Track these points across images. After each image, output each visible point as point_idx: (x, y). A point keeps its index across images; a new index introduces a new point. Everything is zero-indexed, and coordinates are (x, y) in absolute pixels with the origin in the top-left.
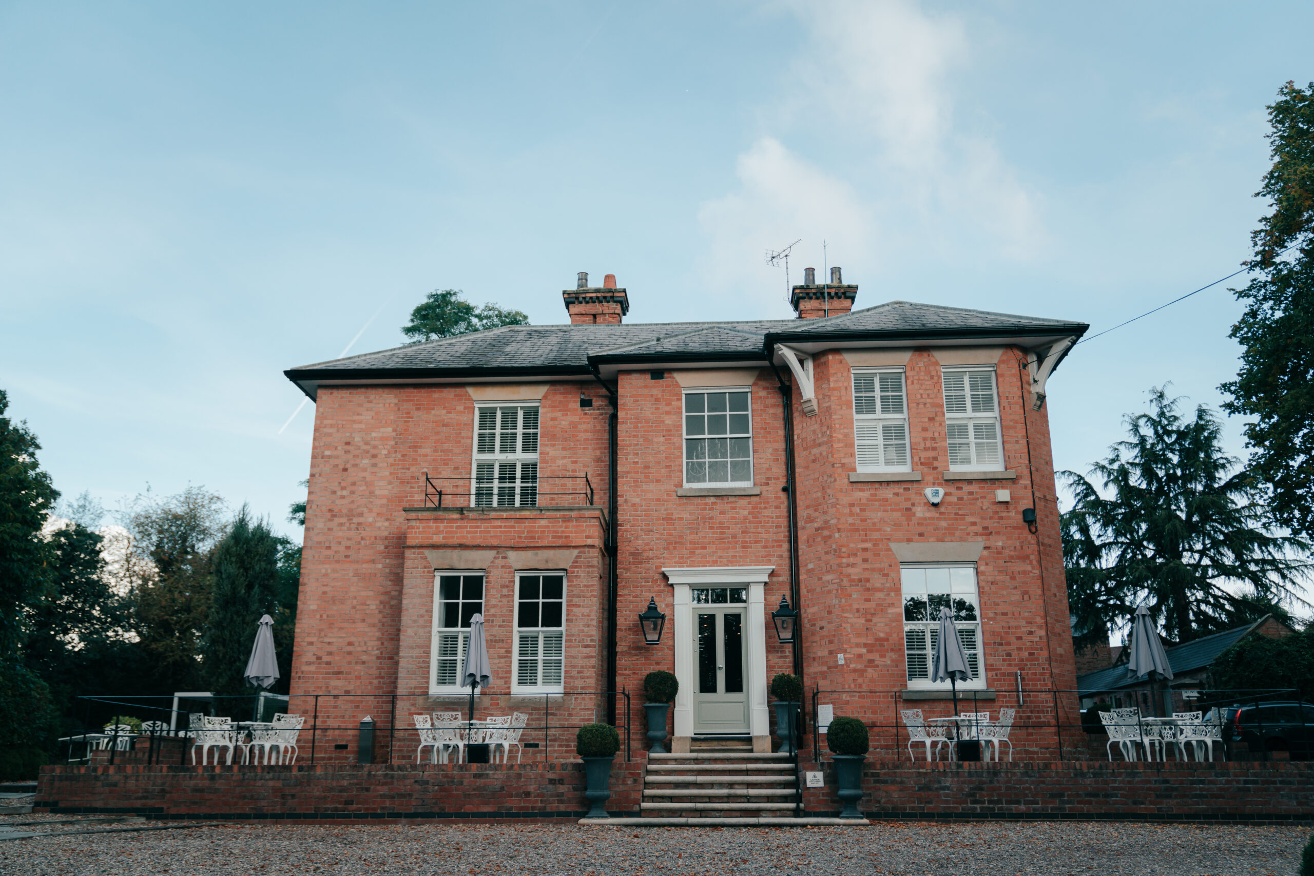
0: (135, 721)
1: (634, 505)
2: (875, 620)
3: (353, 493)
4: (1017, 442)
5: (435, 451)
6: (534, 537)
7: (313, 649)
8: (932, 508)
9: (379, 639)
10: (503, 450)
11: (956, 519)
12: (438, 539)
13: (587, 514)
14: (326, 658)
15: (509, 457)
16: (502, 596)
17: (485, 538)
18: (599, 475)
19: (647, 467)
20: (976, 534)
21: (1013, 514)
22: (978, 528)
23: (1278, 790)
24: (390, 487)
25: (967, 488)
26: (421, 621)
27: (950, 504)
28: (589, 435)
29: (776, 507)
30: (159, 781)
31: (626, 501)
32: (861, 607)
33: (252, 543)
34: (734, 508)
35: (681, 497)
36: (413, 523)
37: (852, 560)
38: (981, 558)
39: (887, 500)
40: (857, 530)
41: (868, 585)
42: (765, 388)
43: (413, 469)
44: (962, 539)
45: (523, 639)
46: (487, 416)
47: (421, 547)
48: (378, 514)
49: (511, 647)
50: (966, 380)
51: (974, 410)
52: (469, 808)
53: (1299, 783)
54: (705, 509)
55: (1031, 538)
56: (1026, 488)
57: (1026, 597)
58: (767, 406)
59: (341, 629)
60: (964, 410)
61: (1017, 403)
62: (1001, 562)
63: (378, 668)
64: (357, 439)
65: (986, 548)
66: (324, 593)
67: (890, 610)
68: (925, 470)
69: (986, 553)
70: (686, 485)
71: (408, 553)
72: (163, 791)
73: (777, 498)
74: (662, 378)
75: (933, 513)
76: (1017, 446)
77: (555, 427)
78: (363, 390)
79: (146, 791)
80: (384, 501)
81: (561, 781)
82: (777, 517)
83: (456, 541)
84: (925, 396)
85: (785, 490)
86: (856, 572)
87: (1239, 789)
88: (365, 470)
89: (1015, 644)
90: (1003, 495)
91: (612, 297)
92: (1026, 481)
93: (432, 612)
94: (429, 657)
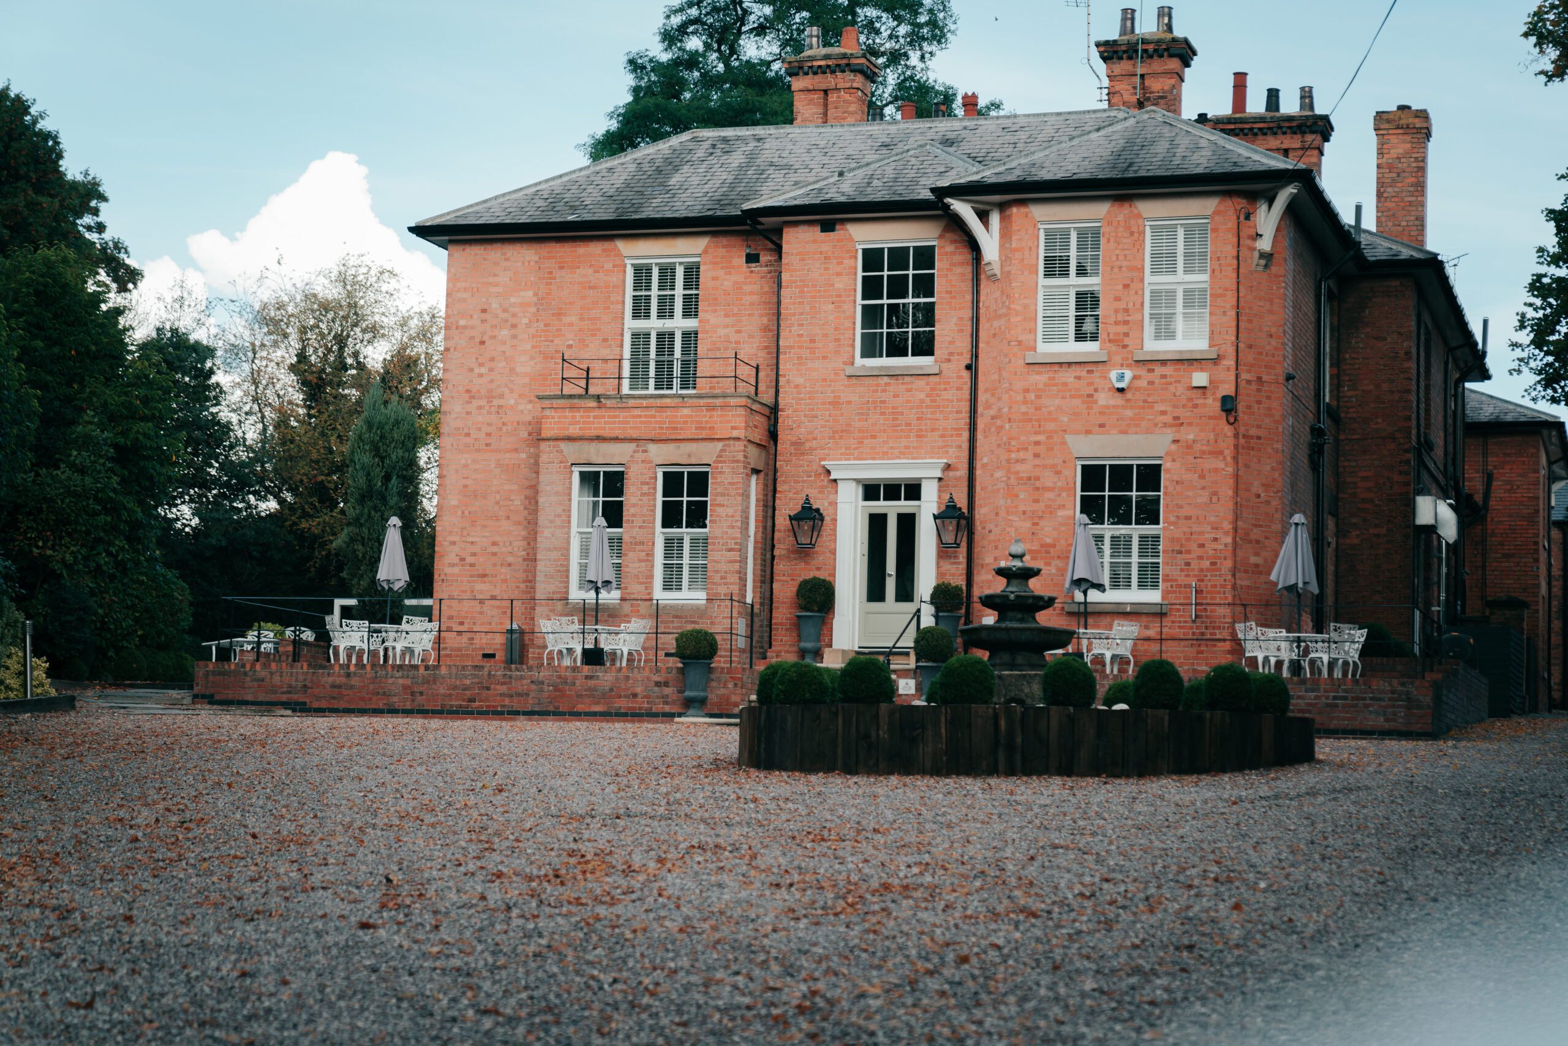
0: (278, 627)
1: (797, 386)
2: (1042, 523)
3: (491, 370)
4: (1225, 313)
5: (582, 319)
6: (676, 429)
7: (456, 549)
8: (1118, 394)
9: (525, 539)
10: (661, 315)
11: (1143, 408)
12: (574, 431)
13: (733, 401)
14: (470, 560)
15: (667, 324)
16: (643, 494)
17: (624, 429)
18: (766, 347)
19: (812, 341)
20: (1165, 425)
21: (1210, 401)
22: (1168, 419)
23: (1367, 706)
24: (532, 363)
25: (1159, 370)
26: (558, 522)
27: (1138, 389)
28: (755, 298)
29: (958, 389)
30: (301, 678)
31: (788, 382)
32: (1028, 509)
33: (387, 428)
34: (910, 390)
35: (850, 376)
36: (548, 412)
37: (1022, 455)
38: (1167, 454)
39: (1065, 384)
40: (1030, 420)
41: (1038, 484)
42: (953, 242)
43: (557, 341)
44: (1148, 432)
45: (669, 542)
46: (642, 275)
47: (556, 439)
48: (520, 396)
49: (652, 550)
50: (1181, 233)
51: (1186, 271)
52: (580, 708)
53: (1390, 699)
54: (876, 391)
55: (1228, 430)
56: (1228, 369)
57: (1214, 499)
58: (954, 265)
59: (484, 527)
60: (1174, 272)
61: (1229, 265)
62: (1191, 458)
63: (525, 571)
64: (495, 305)
65: (1175, 441)
66: (465, 486)
67: (1060, 513)
68: (1114, 348)
69: (1174, 447)
70: (859, 361)
71: (544, 446)
72: (305, 686)
73: (959, 377)
74: (833, 230)
75: (1118, 400)
76: (1224, 319)
77: (716, 289)
78: (499, 245)
79: (290, 686)
80: (527, 380)
81: (666, 684)
82: (959, 400)
83: (594, 433)
84: (1121, 258)
85: (968, 367)
86: (1024, 469)
87: (1328, 705)
88: (504, 343)
89: (1197, 552)
90: (1200, 378)
91: (848, 65)
92: (1230, 362)
93: (570, 511)
94: (568, 560)
